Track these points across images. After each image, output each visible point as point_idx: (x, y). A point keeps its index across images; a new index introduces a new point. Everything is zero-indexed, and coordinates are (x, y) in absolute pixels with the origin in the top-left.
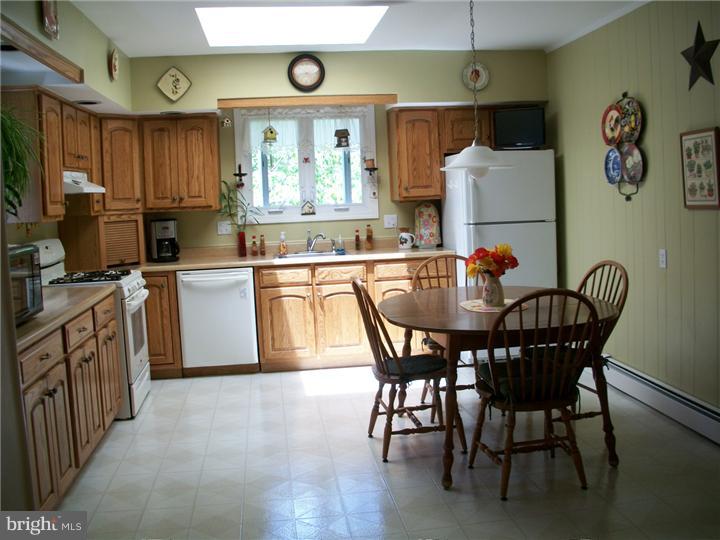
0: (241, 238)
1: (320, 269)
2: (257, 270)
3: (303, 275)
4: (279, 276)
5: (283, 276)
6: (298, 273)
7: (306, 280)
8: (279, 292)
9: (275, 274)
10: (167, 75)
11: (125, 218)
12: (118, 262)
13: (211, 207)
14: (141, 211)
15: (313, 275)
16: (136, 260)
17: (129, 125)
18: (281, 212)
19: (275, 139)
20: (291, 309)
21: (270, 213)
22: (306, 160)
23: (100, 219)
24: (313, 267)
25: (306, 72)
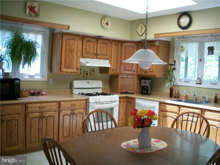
0: (171, 90)
1: (182, 108)
2: (161, 103)
3: (175, 109)
4: (167, 107)
5: (169, 108)
6: (174, 108)
7: (176, 111)
8: (166, 114)
9: (166, 106)
10: (139, 26)
11: (129, 77)
12: (126, 92)
13: (156, 76)
14: (136, 75)
15: (179, 111)
16: (133, 92)
17: (133, 45)
18: (189, 82)
19: (183, 50)
20: (169, 122)
21: (185, 81)
22: (201, 60)
23: (119, 76)
24: (179, 106)
25: (185, 21)
